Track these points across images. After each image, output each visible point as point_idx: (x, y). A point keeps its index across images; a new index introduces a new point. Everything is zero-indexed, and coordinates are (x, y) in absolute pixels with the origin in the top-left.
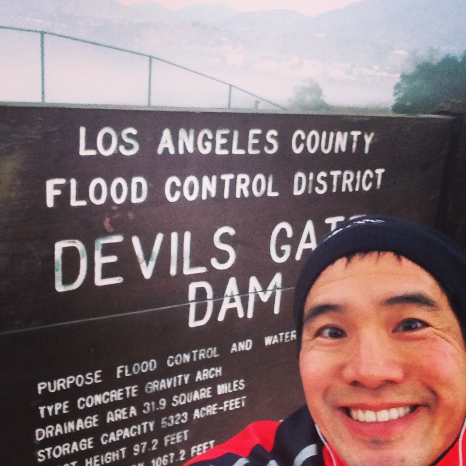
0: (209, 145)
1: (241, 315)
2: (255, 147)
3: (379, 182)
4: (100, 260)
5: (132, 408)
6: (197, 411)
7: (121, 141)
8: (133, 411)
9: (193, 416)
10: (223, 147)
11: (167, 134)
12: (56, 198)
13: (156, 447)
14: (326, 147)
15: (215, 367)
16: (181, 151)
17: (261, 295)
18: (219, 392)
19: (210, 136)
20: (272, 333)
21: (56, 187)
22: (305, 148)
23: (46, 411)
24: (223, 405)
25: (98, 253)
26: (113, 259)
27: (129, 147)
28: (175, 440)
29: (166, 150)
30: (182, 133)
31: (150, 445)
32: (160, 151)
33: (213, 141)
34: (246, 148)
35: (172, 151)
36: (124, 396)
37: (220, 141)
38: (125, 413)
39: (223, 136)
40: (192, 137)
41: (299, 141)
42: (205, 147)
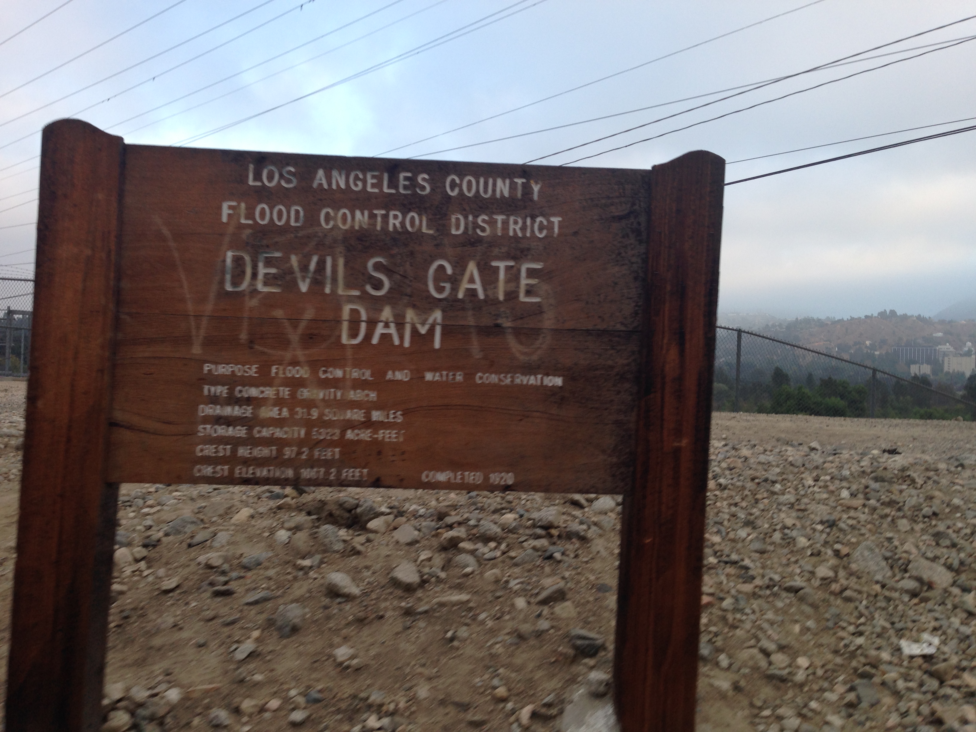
0: (360, 184)
1: (397, 342)
2: (405, 187)
3: (556, 230)
4: (262, 270)
5: (285, 410)
6: (349, 432)
7: (281, 176)
8: (285, 413)
9: (344, 436)
10: (373, 185)
11: (321, 173)
12: (229, 215)
13: (306, 456)
14: (486, 191)
15: (370, 390)
16: (334, 187)
17: (419, 326)
18: (374, 418)
19: (361, 176)
20: (434, 370)
21: (230, 207)
22: (461, 190)
23: (209, 391)
24: (377, 434)
25: (261, 265)
26: (273, 271)
27: (289, 181)
28: (325, 455)
29: (321, 185)
30: (335, 173)
31: (299, 453)
32: (315, 185)
33: (364, 182)
34: (396, 187)
35: (326, 186)
36: (277, 394)
37: (370, 181)
38: (278, 412)
39: (373, 177)
40: (344, 177)
41: (453, 185)
42: (356, 185)
